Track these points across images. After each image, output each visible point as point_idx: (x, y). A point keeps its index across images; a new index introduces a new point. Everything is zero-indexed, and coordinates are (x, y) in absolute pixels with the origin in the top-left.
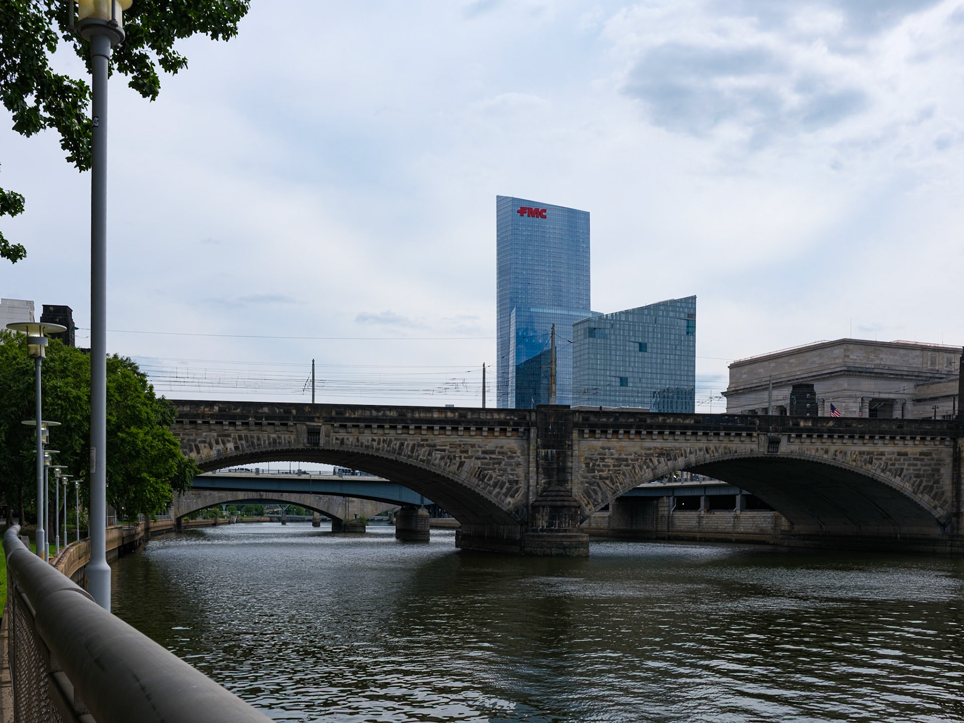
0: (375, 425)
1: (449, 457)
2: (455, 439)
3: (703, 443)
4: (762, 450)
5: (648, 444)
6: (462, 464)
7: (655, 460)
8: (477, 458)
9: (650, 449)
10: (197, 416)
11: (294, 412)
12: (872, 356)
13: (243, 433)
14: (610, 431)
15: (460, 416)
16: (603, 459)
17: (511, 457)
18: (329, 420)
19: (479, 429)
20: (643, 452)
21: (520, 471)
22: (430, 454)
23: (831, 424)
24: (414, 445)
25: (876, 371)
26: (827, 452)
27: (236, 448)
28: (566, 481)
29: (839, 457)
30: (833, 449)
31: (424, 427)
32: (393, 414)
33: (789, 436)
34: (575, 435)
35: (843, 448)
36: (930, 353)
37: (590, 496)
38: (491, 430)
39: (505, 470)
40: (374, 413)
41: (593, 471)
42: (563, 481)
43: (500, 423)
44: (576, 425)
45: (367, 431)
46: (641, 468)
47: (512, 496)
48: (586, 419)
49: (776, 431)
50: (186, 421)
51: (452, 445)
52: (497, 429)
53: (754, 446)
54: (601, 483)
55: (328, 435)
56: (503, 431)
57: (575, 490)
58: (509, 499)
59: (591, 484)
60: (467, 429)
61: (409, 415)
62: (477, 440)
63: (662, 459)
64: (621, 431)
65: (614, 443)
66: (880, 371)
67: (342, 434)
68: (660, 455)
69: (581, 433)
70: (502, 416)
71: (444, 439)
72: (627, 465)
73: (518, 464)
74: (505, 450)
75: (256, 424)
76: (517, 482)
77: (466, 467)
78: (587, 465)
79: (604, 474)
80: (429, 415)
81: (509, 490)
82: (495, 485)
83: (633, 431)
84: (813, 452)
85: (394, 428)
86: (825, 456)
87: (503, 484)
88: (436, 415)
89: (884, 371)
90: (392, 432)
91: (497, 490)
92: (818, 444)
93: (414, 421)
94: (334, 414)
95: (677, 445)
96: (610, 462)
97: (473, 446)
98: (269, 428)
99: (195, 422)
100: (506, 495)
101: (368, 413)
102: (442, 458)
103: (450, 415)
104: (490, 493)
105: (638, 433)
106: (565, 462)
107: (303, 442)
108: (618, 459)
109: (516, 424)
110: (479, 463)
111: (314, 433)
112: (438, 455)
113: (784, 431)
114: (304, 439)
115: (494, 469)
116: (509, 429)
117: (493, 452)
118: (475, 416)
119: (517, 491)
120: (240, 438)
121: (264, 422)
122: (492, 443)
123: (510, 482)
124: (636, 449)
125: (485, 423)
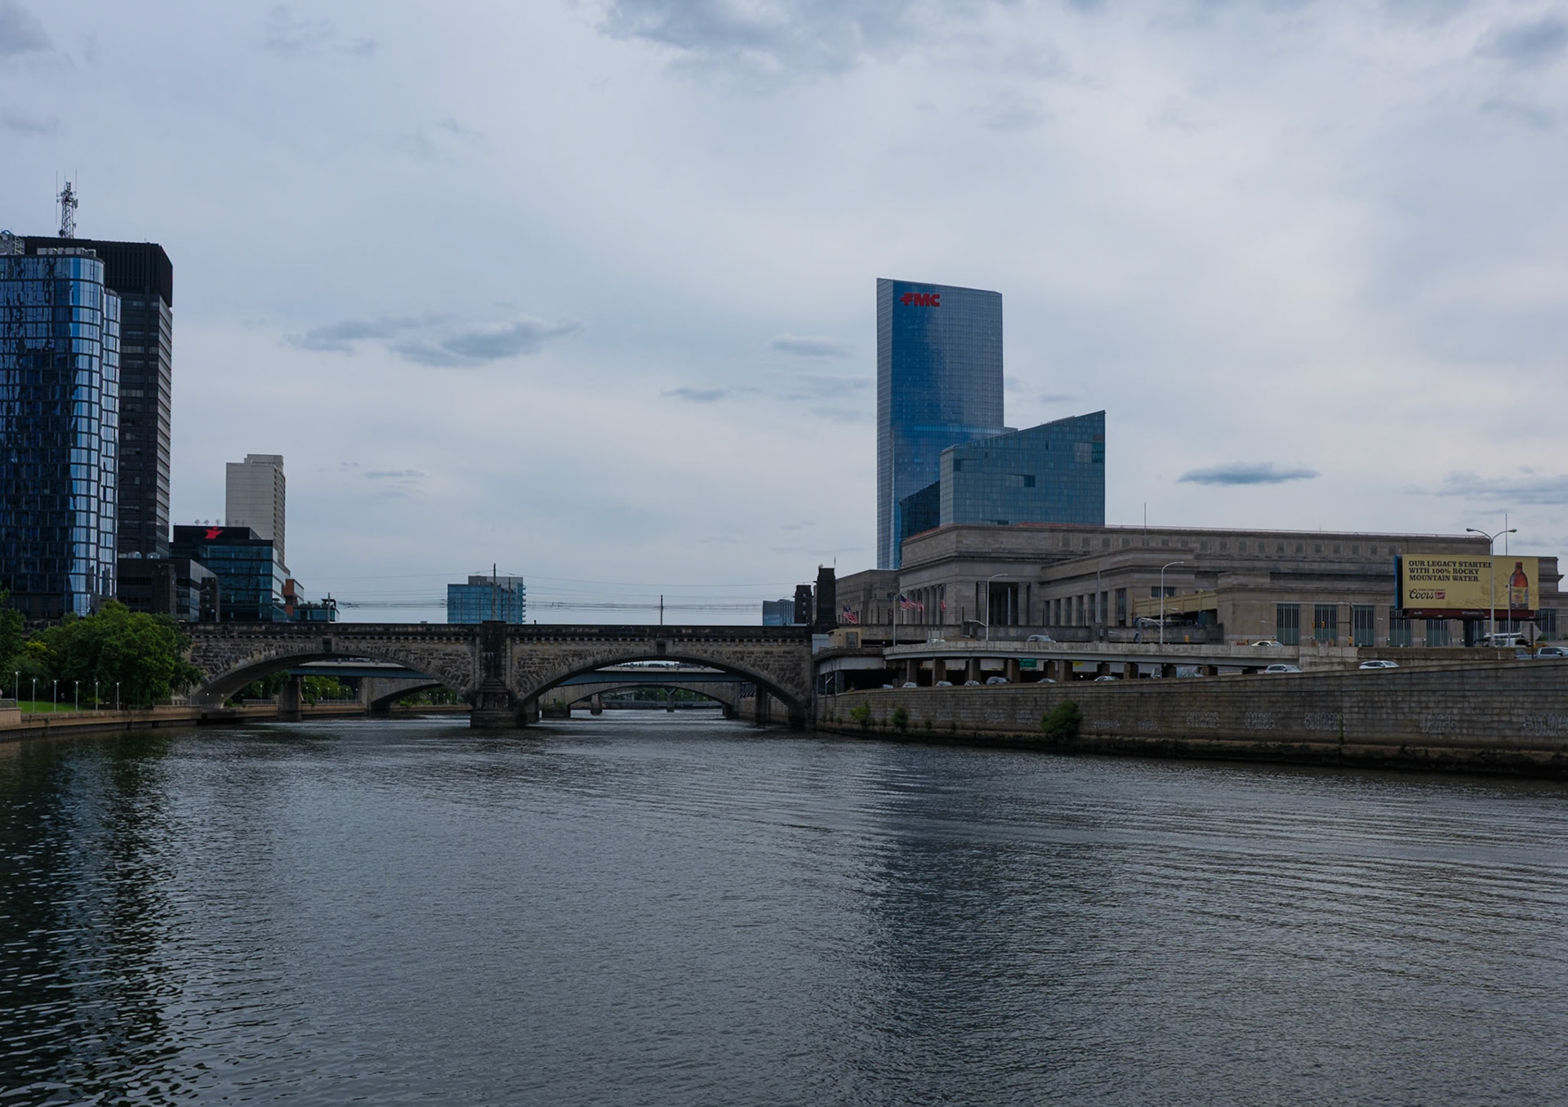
0: (368, 637)
1: (420, 658)
2: (424, 645)
3: (607, 647)
4: (653, 651)
5: (565, 647)
6: (429, 663)
7: (570, 659)
8: (440, 659)
9: (566, 651)
10: (252, 633)
11: (314, 629)
12: (990, 541)
13: (282, 644)
14: (535, 639)
15: (427, 630)
16: (531, 659)
17: (464, 658)
18: (337, 634)
19: (440, 639)
20: (561, 653)
21: (470, 667)
22: (407, 656)
23: (707, 631)
24: (395, 651)
25: (992, 555)
26: (706, 652)
27: (277, 654)
28: (501, 675)
29: (716, 655)
30: (711, 649)
31: (402, 638)
32: (381, 629)
33: (674, 641)
34: (508, 641)
35: (720, 649)
36: (1061, 534)
37: (521, 686)
38: (449, 639)
39: (459, 667)
40: (368, 629)
41: (524, 667)
42: (498, 675)
43: (455, 634)
44: (508, 635)
45: (363, 641)
46: (559, 665)
47: (465, 686)
48: (517, 630)
49: (662, 636)
50: (244, 636)
51: (422, 650)
52: (453, 638)
53: (646, 648)
54: (529, 676)
55: (337, 644)
56: (457, 640)
57: (508, 682)
58: (462, 688)
59: (522, 677)
60: (432, 639)
61: (392, 630)
62: (440, 646)
63: (575, 659)
64: (543, 639)
65: (539, 647)
66: (998, 555)
67: (347, 643)
68: (574, 655)
69: (513, 640)
70: (457, 629)
71: (416, 646)
72: (549, 663)
73: (469, 663)
74: (460, 653)
75: (290, 637)
76: (468, 676)
77: (432, 664)
78: (519, 663)
79: (532, 669)
80: (405, 629)
81: (462, 681)
82: (452, 678)
83: (552, 639)
84: (695, 652)
85: (381, 638)
86: (705, 655)
87: (459, 677)
88: (410, 629)
89: (1003, 555)
90: (381, 641)
91: (454, 681)
92: (699, 646)
93: (395, 633)
94: (340, 630)
95: (587, 648)
96: (536, 660)
97: (437, 650)
98: (299, 640)
99: (250, 637)
100: (460, 685)
101: (363, 629)
102: (416, 659)
103: (420, 629)
104: (449, 683)
105: (556, 640)
106: (500, 661)
107: (321, 650)
108: (542, 659)
109: (466, 634)
110: (441, 662)
111: (327, 643)
112: (412, 657)
113: (668, 636)
114: (321, 647)
115: (451, 667)
116: (461, 638)
117: (451, 655)
118: (438, 629)
119: (468, 682)
120: (280, 647)
121: (295, 636)
122: (450, 648)
123: (464, 675)
124: (556, 651)
125: (444, 634)
